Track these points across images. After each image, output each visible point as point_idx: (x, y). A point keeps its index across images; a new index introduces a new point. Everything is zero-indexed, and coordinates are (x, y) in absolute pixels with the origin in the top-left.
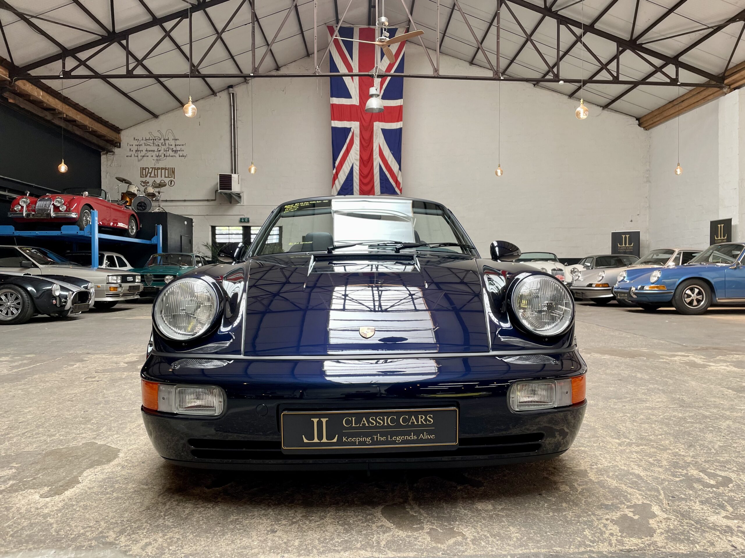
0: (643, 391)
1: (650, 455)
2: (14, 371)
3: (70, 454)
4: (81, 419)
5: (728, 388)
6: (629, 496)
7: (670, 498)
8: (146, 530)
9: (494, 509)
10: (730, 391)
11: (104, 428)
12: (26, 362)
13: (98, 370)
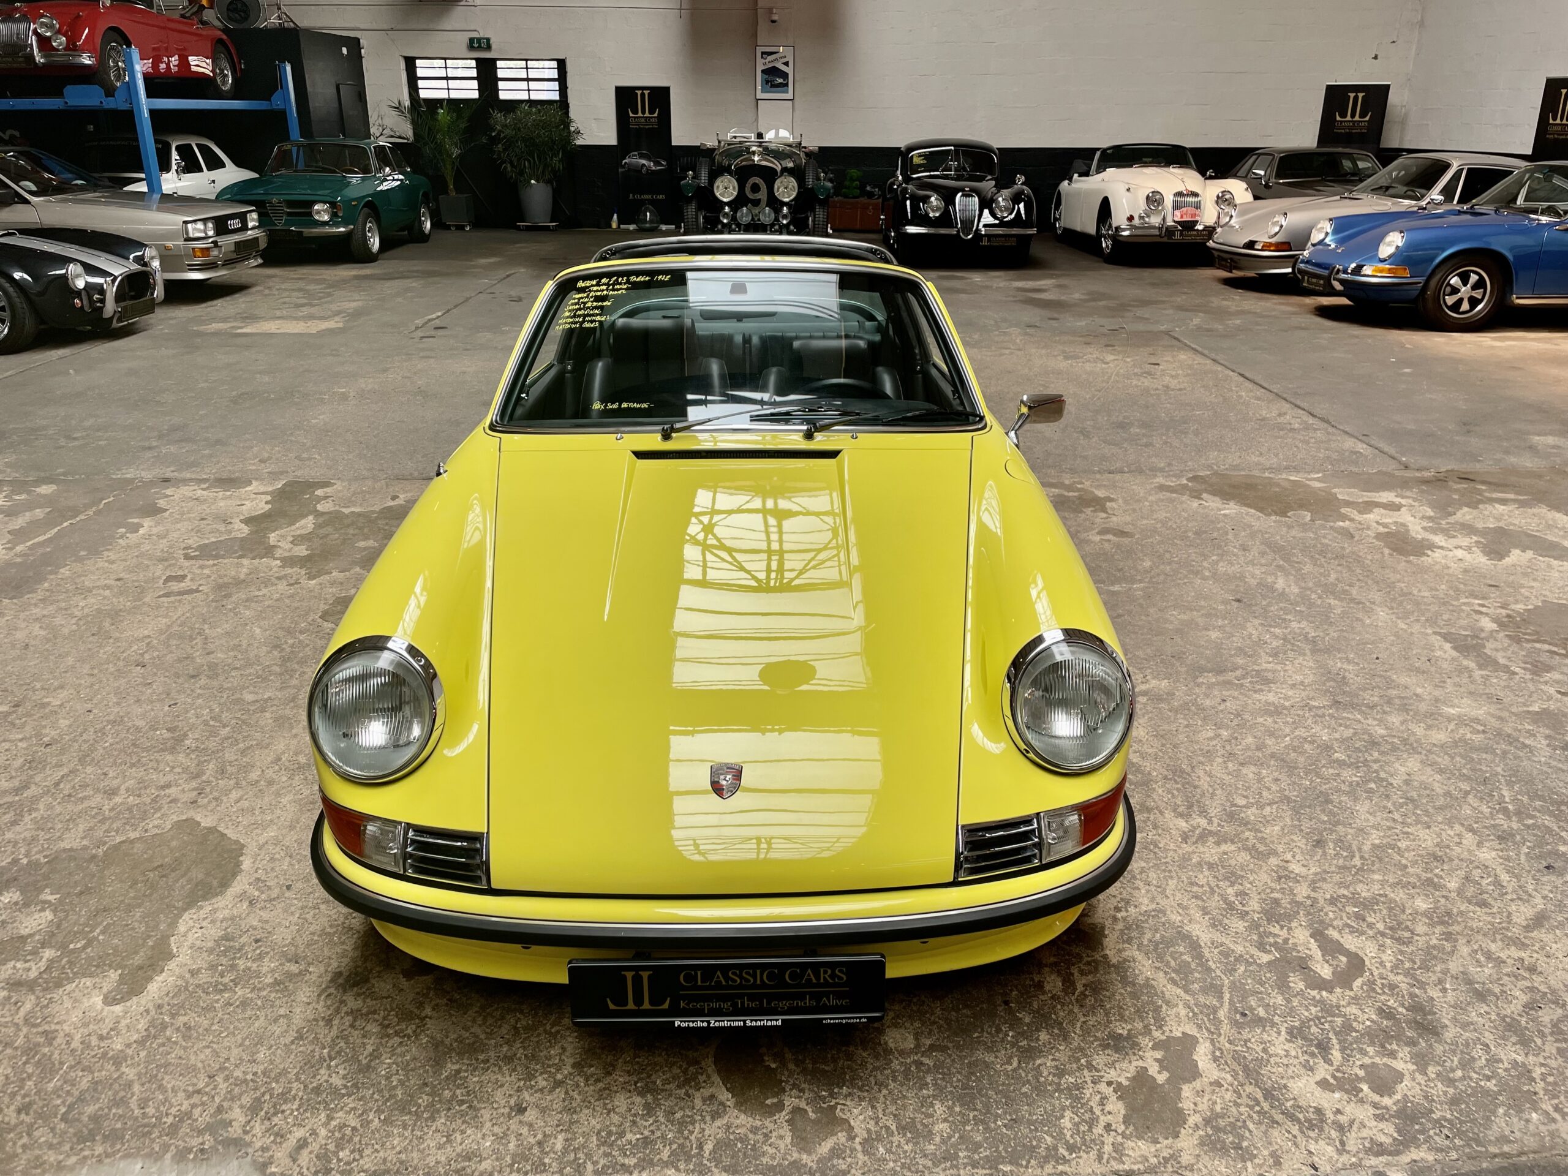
0: (1275, 644)
1: (1233, 877)
2: (19, 548)
3: (150, 860)
4: (167, 735)
5: (1446, 637)
6: (1164, 1007)
7: (1238, 1016)
8: (297, 1103)
9: (916, 1047)
10: (1448, 646)
11: (211, 766)
12: (39, 513)
13: (189, 548)
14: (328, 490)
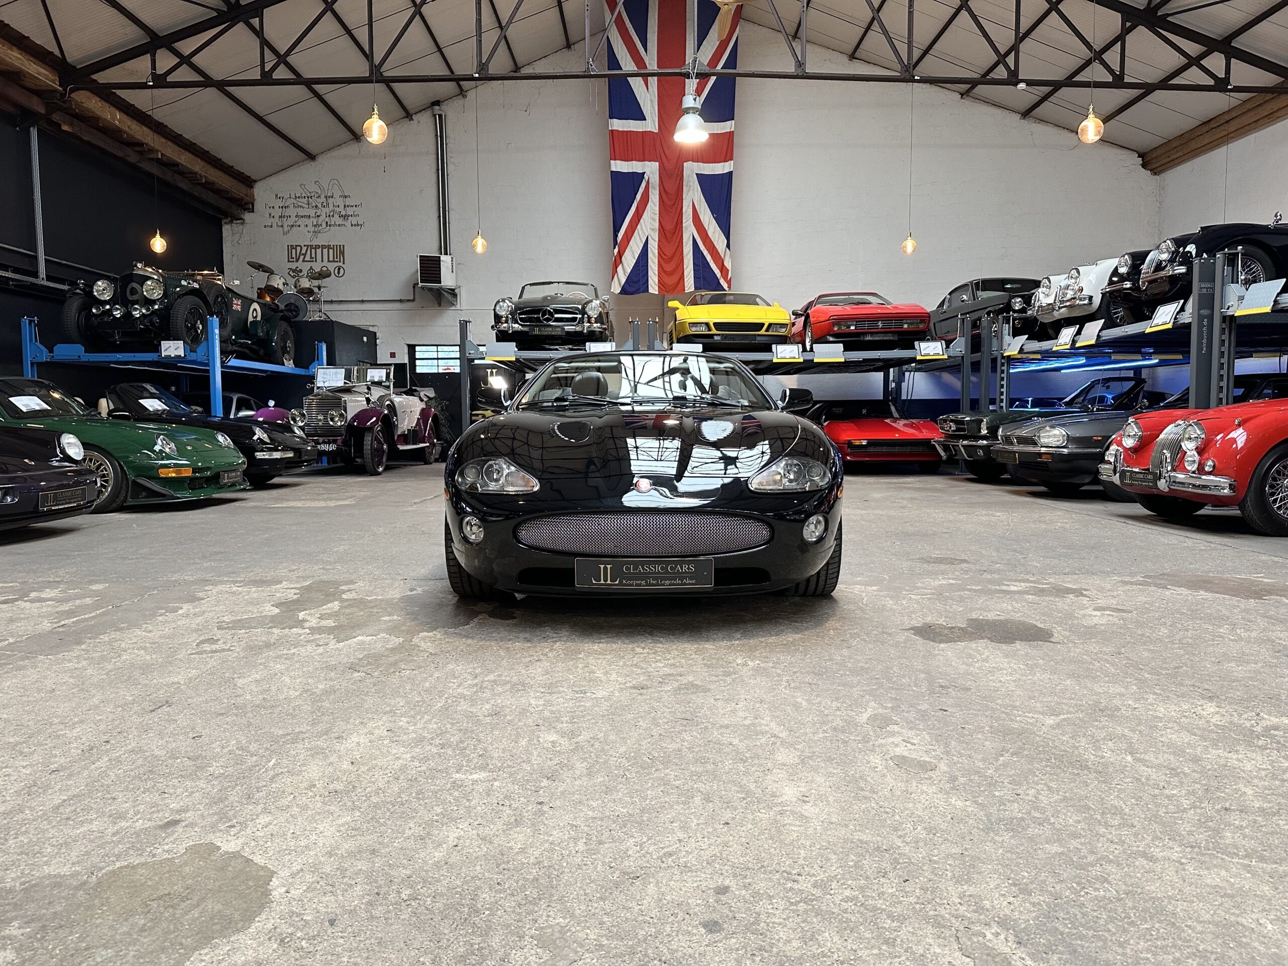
2: (64, 623)
3: (155, 887)
4: (188, 763)
12: (88, 601)
13: (224, 622)
14: (352, 587)
